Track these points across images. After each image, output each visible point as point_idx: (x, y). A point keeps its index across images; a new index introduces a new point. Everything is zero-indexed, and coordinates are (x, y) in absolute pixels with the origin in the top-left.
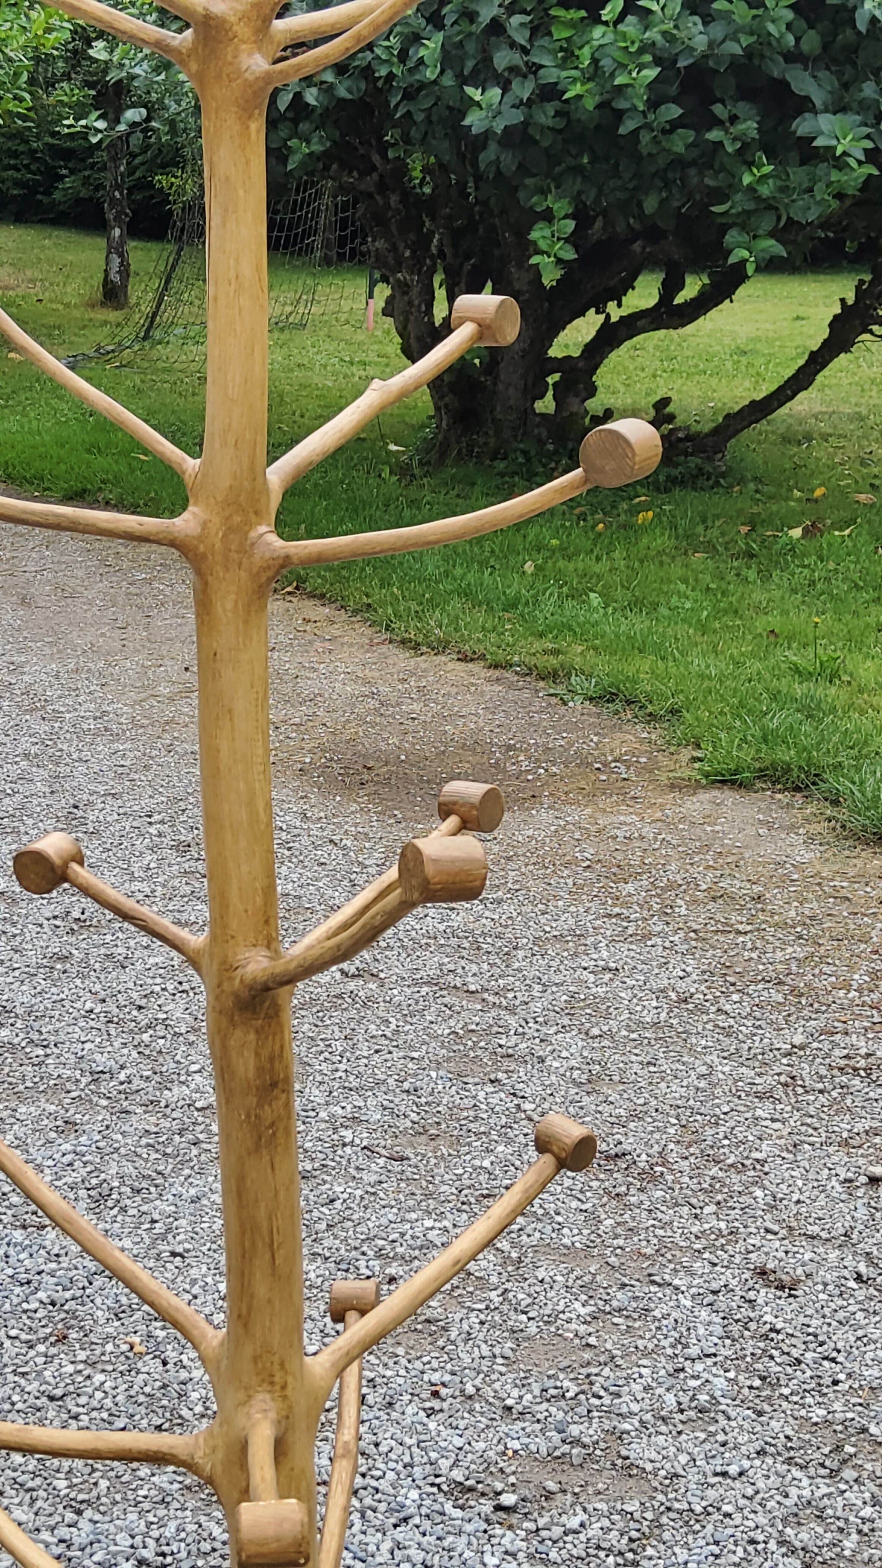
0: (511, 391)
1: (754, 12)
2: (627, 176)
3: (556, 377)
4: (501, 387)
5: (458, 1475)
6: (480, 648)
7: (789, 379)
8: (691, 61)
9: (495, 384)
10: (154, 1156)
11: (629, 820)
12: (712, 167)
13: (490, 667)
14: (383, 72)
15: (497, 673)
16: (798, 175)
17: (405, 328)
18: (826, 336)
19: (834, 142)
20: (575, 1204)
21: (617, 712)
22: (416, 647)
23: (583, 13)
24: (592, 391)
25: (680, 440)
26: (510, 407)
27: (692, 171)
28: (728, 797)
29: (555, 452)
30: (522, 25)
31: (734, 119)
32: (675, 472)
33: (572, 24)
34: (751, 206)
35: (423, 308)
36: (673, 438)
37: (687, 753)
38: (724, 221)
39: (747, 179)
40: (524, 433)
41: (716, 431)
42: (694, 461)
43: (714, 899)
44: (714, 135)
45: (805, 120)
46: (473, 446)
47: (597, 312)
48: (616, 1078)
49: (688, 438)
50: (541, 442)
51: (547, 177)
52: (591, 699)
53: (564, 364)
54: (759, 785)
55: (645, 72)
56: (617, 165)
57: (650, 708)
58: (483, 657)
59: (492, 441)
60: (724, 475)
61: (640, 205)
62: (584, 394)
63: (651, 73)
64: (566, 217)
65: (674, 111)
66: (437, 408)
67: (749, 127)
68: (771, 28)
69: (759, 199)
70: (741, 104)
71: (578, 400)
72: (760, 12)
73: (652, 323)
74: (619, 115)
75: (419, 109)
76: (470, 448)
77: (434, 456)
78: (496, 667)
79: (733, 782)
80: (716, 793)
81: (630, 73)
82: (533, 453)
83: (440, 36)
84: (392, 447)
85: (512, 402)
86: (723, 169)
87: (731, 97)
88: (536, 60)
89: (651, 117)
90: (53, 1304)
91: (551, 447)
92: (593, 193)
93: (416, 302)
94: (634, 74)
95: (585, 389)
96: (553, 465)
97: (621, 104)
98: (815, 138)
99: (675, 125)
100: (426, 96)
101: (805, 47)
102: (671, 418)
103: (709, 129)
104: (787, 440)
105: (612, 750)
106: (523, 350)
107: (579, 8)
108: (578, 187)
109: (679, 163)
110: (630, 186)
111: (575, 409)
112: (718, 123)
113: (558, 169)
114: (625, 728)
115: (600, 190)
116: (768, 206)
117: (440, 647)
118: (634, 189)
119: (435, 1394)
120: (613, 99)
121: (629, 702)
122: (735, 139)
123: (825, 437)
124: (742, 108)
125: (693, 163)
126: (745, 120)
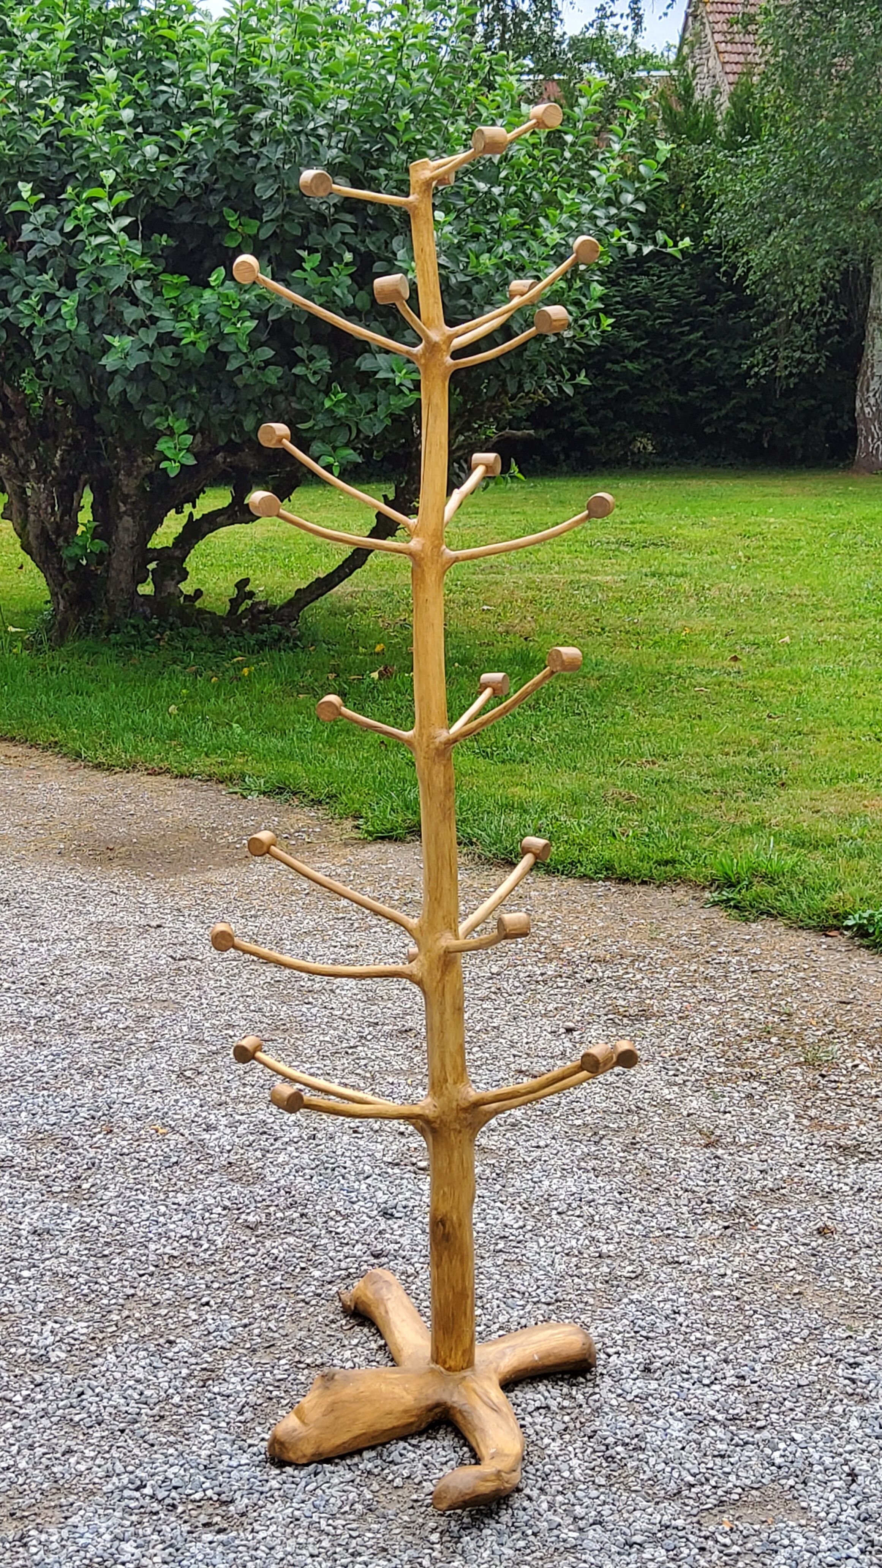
0: (122, 576)
1: (324, 279)
2: (228, 402)
3: (152, 566)
4: (113, 573)
5: (387, 1159)
6: (165, 765)
7: (346, 560)
8: (279, 315)
9: (107, 571)
10: (107, 1052)
11: (323, 865)
12: (294, 395)
13: (176, 777)
14: (27, 323)
15: (183, 781)
16: (363, 400)
17: (24, 528)
18: (374, 524)
19: (391, 375)
20: (392, 1053)
21: (287, 800)
22: (109, 768)
23: (186, 278)
24: (184, 575)
25: (260, 612)
26: (122, 590)
27: (280, 398)
28: (390, 848)
29: (159, 626)
30: (145, 288)
31: (311, 358)
32: (262, 637)
33: (176, 287)
34: (330, 423)
35: (50, 510)
36: (255, 611)
37: (348, 824)
38: (308, 435)
39: (328, 404)
40: (132, 611)
41: (290, 603)
42: (276, 628)
43: (405, 904)
44: (298, 370)
45: (365, 359)
46: (89, 624)
47: (177, 512)
48: (386, 997)
49: (267, 610)
50: (147, 619)
51: (165, 403)
52: (264, 793)
53: (161, 554)
54: (409, 838)
55: (247, 324)
56: (218, 394)
57: (312, 796)
58: (168, 771)
59: (106, 618)
60: (299, 639)
61: (240, 424)
62: (178, 578)
63: (251, 324)
64: (185, 433)
65: (268, 353)
66: (54, 594)
67: (325, 364)
68: (338, 291)
69: (335, 419)
70: (315, 347)
71: (173, 583)
72: (329, 279)
73: (228, 518)
74: (226, 356)
75: (57, 351)
76: (88, 624)
77: (54, 633)
78: (181, 777)
79: (390, 838)
80: (379, 846)
81: (235, 324)
82: (141, 626)
83: (75, 296)
84: (11, 629)
85: (123, 585)
86: (303, 396)
87: (306, 342)
88: (157, 314)
89: (251, 357)
90: (93, 1118)
91: (156, 622)
92: (202, 415)
93: (43, 506)
94: (239, 325)
95: (179, 573)
96: (158, 636)
97: (224, 348)
98: (376, 373)
99: (267, 363)
100: (62, 342)
101: (359, 305)
102: (251, 595)
103: (294, 366)
104: (333, 613)
105: (292, 826)
106: (132, 542)
107: (182, 274)
108: (188, 412)
109: (272, 391)
110: (232, 409)
111: (172, 590)
112: (299, 360)
113: (173, 398)
114: (297, 810)
115: (206, 412)
116: (341, 424)
117: (130, 767)
118: (235, 412)
119: (355, 1132)
120: (217, 344)
121: (295, 794)
122: (315, 373)
123: (364, 610)
124: (316, 350)
125: (281, 392)
126: (322, 359)
